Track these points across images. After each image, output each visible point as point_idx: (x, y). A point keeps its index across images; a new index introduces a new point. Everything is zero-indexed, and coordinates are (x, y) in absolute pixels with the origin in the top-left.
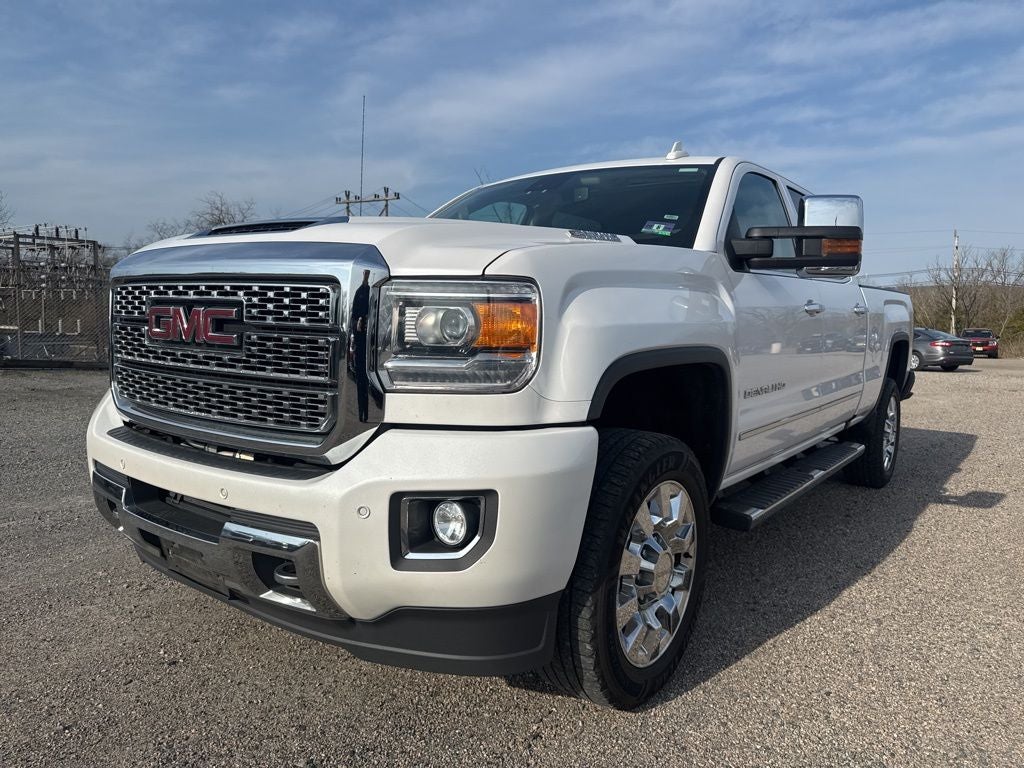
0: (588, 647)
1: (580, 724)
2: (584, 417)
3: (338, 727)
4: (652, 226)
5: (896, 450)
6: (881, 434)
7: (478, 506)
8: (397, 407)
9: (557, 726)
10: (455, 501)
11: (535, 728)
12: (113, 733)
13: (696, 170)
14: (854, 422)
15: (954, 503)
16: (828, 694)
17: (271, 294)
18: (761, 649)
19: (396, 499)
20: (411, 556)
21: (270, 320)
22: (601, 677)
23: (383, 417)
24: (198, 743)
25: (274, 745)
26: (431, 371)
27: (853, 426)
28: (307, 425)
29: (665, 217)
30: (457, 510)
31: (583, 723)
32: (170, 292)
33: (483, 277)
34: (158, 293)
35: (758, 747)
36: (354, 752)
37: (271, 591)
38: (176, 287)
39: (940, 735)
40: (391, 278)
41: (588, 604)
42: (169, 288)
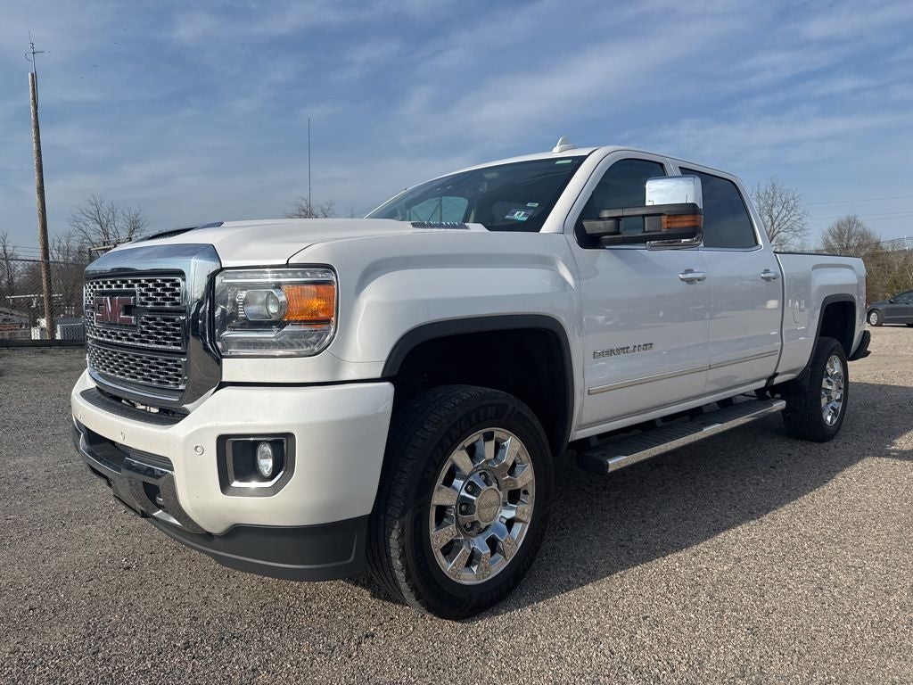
0: (398, 562)
1: (411, 629)
2: (378, 375)
3: (221, 620)
4: (515, 213)
5: (844, 406)
6: (817, 391)
7: (282, 445)
8: (232, 369)
9: (391, 629)
10: (267, 442)
11: (372, 629)
12: (62, 614)
13: (569, 161)
14: (777, 380)
15: (894, 456)
16: (645, 618)
17: (168, 285)
18: (608, 578)
19: (222, 440)
20: (236, 484)
21: (168, 305)
22: (414, 588)
23: (221, 378)
24: (116, 626)
25: (168, 630)
26: (251, 341)
27: (777, 385)
28: (173, 384)
29: (528, 205)
30: (267, 449)
31: (414, 628)
32: (136, 285)
33: (287, 265)
34: (129, 286)
35: (553, 656)
36: (223, 638)
37: (161, 511)
38: (139, 281)
39: (731, 658)
40: (222, 269)
41: (396, 527)
42: (135, 281)
